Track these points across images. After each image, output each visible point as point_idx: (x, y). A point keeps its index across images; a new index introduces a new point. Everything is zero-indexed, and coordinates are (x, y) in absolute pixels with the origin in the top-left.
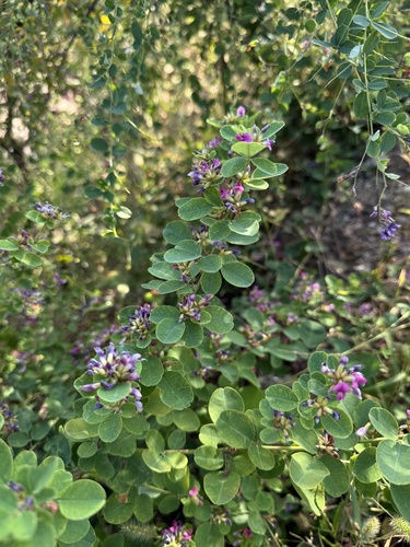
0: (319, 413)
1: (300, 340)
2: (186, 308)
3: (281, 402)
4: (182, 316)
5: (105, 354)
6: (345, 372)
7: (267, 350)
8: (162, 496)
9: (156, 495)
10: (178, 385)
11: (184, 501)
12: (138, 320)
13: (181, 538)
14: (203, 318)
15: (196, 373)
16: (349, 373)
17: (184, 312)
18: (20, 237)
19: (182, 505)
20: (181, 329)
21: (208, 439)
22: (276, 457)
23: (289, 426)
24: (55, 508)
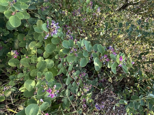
0: (44, 86)
1: (73, 86)
2: (73, 49)
3: (48, 76)
4: (71, 48)
5: (57, 25)
6: (54, 92)
7: (68, 77)
8: (26, 50)
9: (26, 48)
10: (52, 49)
11: (25, 55)
12: (69, 36)
13: (15, 55)
14: (71, 54)
15: (59, 56)
16: (54, 93)
17: (72, 49)
18: (91, 4)
19: (24, 55)
20: (67, 48)
21: (40, 59)
22: (35, 77)
23: (42, 79)
24: (13, 14)
